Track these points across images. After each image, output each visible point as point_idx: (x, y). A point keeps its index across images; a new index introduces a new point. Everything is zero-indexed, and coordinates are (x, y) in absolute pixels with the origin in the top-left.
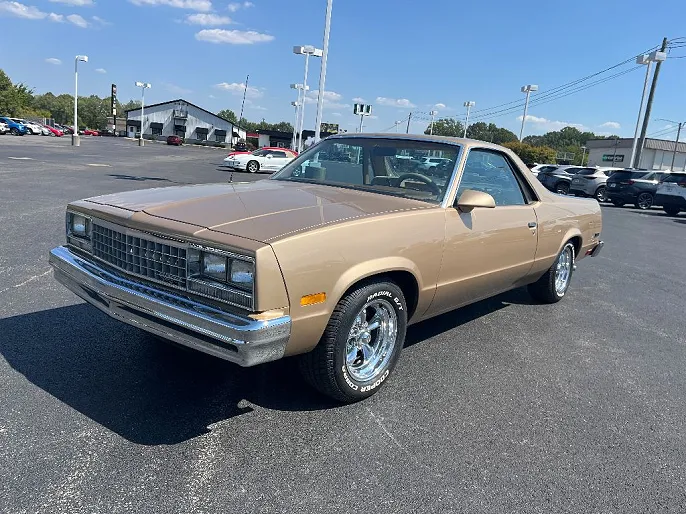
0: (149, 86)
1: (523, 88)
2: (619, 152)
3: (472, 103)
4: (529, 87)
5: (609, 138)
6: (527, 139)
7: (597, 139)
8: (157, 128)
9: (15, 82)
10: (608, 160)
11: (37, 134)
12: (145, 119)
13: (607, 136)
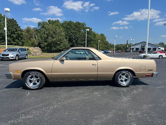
0: (133, 40)
8: (137, 49)
9: (110, 43)
11: (110, 53)
12: (135, 47)
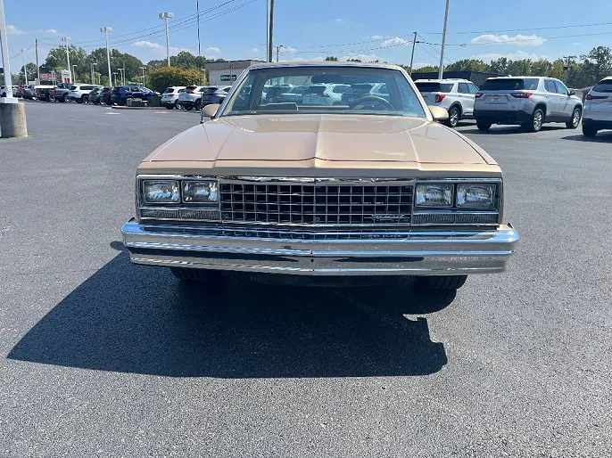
1: (160, 15)
2: (233, 72)
3: (109, 28)
4: (166, 14)
5: (218, 61)
6: (150, 63)
7: (208, 62)
10: (225, 80)
13: (215, 60)
